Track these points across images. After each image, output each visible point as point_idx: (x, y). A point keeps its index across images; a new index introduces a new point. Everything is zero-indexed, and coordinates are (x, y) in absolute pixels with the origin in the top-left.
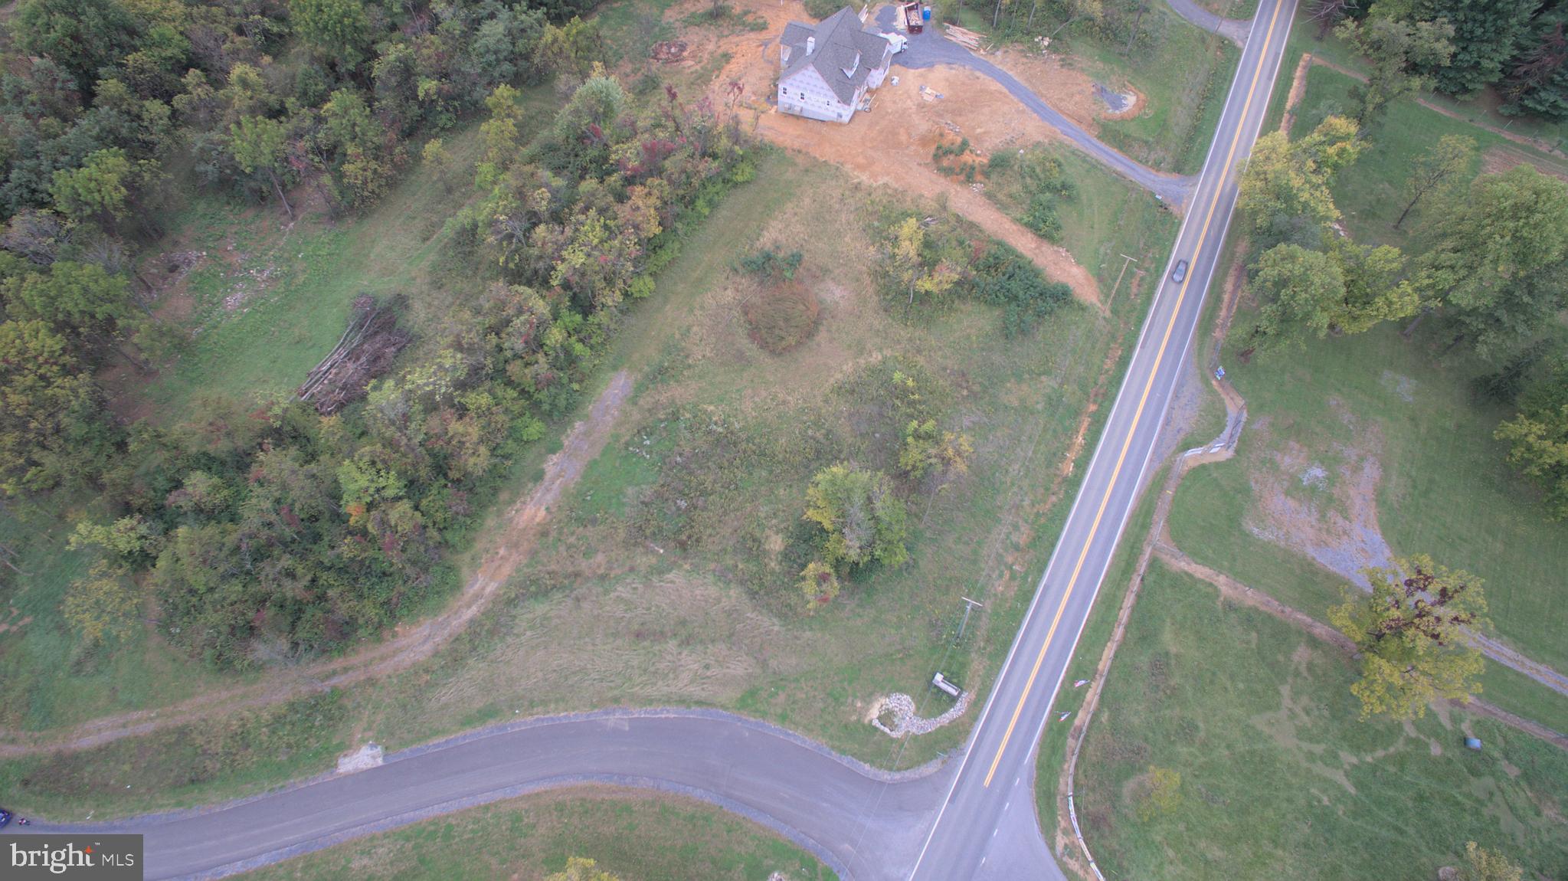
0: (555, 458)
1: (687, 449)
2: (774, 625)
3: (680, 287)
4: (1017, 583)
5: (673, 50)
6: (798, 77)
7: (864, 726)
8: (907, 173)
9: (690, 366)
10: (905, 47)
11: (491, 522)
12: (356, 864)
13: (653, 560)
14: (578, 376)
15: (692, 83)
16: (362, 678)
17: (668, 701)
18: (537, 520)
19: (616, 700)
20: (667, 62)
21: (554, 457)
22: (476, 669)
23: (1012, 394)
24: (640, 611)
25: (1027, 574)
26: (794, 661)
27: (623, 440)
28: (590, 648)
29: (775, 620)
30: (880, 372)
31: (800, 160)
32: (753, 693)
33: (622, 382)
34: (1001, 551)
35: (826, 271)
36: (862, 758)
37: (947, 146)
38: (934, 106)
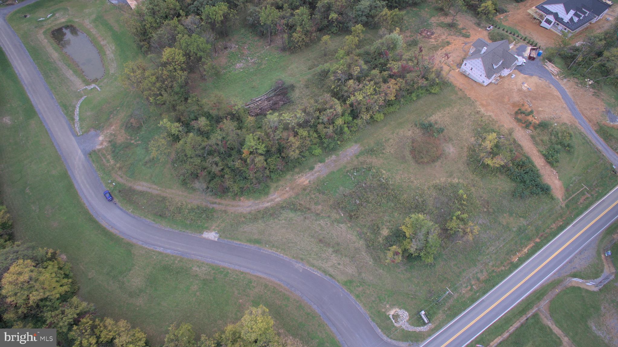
0: (320, 165)
1: (368, 183)
2: (370, 261)
3: (392, 123)
4: (472, 293)
5: (428, 33)
6: (473, 61)
7: (386, 315)
8: (501, 115)
9: (383, 153)
10: (524, 64)
11: (288, 177)
12: (194, 269)
13: (338, 217)
14: (341, 139)
15: (430, 49)
16: (223, 209)
17: (320, 269)
18: (305, 183)
19: (302, 259)
20: (424, 37)
21: (320, 164)
22: (260, 225)
23: (505, 219)
24: (325, 232)
25: (477, 292)
26: (371, 278)
27: (347, 169)
28: (302, 237)
29: (371, 260)
30: (455, 187)
31: (460, 93)
32: (351, 282)
33: (356, 148)
34: (471, 277)
35: (451, 139)
36: (380, 326)
37: (523, 110)
38: (525, 92)
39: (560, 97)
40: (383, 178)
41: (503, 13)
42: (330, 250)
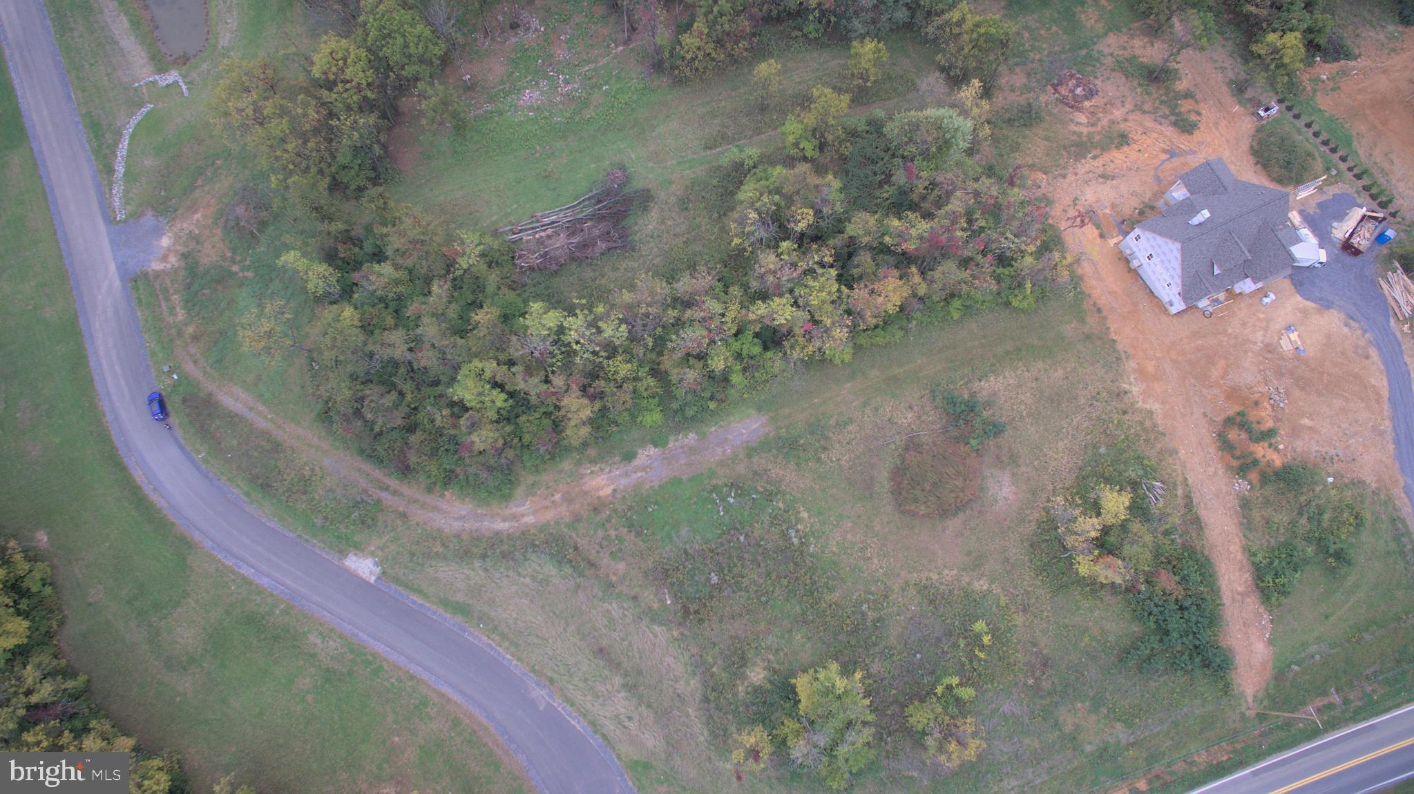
0: (652, 451)
1: (756, 535)
2: (702, 734)
3: (874, 373)
5: (1079, 91)
6: (1160, 240)
8: (1183, 415)
9: (819, 460)
10: (1317, 266)
11: (567, 465)
12: (311, 638)
13: (657, 604)
14: (721, 398)
15: (1065, 147)
16: (401, 509)
17: (584, 716)
18: (601, 493)
19: (552, 681)
20: (1063, 101)
21: (653, 449)
23: (1073, 716)
24: (615, 635)
26: (693, 773)
27: (714, 482)
28: (560, 629)
29: (706, 732)
30: (972, 602)
31: (1092, 321)
32: (647, 766)
33: (755, 426)
35: (1014, 459)
37: (1252, 419)
38: (1282, 358)
39: (1385, 394)
40: (797, 531)
41: (1336, 60)
42: (618, 680)
